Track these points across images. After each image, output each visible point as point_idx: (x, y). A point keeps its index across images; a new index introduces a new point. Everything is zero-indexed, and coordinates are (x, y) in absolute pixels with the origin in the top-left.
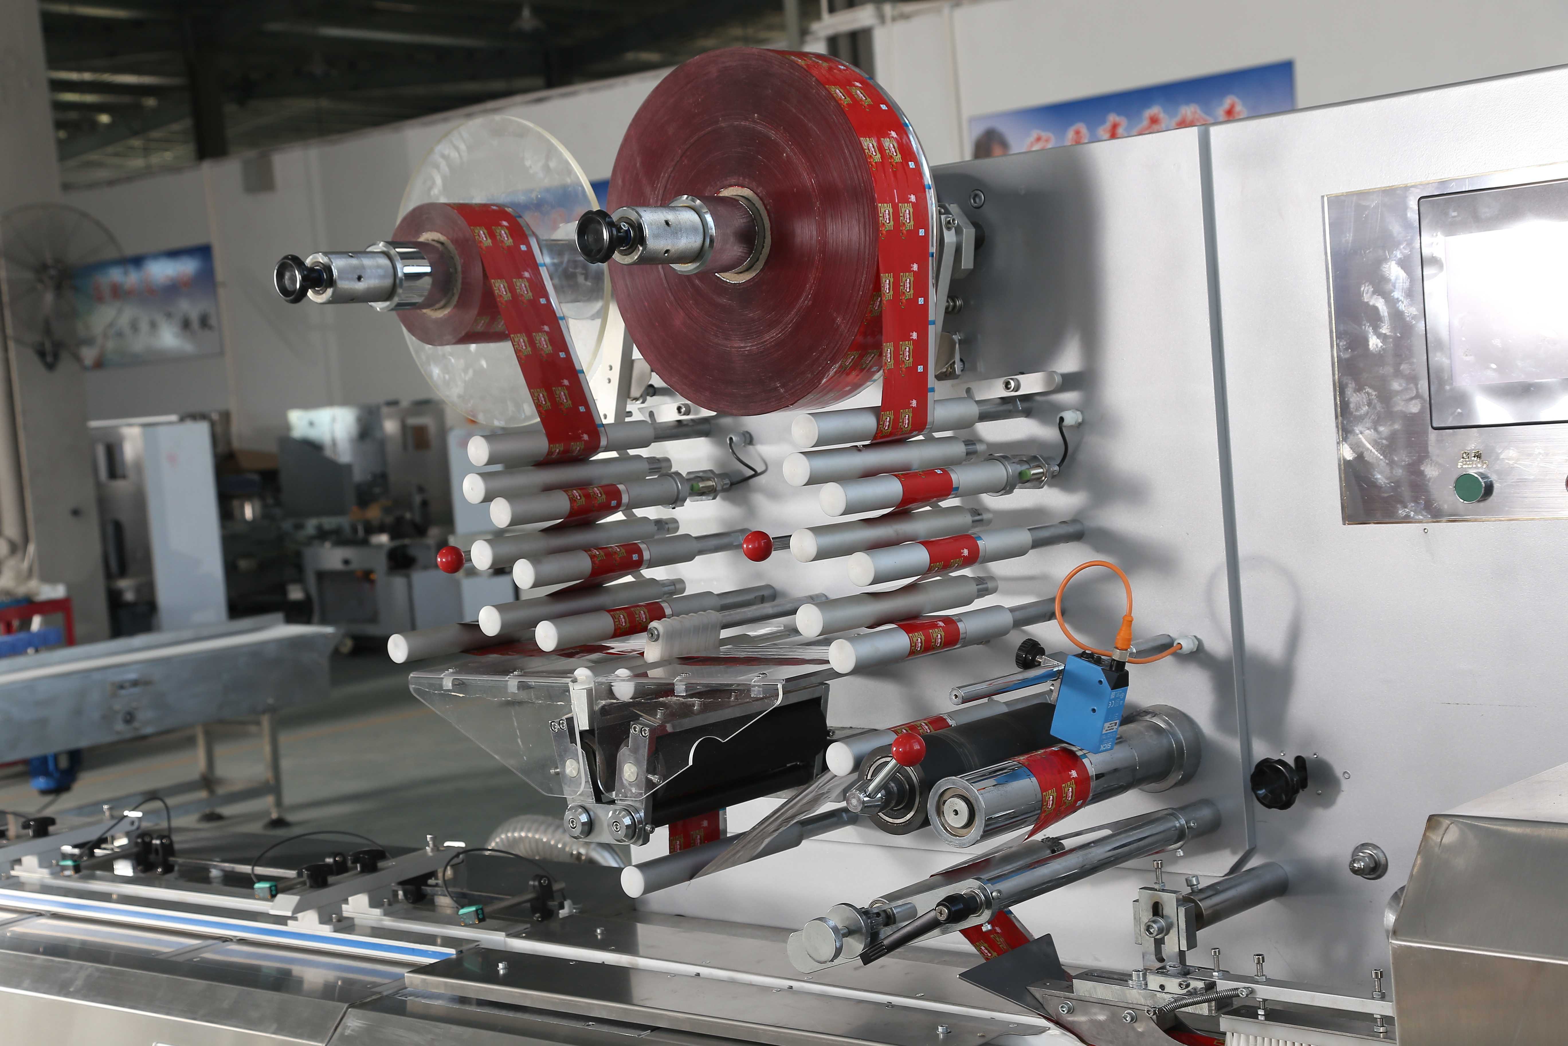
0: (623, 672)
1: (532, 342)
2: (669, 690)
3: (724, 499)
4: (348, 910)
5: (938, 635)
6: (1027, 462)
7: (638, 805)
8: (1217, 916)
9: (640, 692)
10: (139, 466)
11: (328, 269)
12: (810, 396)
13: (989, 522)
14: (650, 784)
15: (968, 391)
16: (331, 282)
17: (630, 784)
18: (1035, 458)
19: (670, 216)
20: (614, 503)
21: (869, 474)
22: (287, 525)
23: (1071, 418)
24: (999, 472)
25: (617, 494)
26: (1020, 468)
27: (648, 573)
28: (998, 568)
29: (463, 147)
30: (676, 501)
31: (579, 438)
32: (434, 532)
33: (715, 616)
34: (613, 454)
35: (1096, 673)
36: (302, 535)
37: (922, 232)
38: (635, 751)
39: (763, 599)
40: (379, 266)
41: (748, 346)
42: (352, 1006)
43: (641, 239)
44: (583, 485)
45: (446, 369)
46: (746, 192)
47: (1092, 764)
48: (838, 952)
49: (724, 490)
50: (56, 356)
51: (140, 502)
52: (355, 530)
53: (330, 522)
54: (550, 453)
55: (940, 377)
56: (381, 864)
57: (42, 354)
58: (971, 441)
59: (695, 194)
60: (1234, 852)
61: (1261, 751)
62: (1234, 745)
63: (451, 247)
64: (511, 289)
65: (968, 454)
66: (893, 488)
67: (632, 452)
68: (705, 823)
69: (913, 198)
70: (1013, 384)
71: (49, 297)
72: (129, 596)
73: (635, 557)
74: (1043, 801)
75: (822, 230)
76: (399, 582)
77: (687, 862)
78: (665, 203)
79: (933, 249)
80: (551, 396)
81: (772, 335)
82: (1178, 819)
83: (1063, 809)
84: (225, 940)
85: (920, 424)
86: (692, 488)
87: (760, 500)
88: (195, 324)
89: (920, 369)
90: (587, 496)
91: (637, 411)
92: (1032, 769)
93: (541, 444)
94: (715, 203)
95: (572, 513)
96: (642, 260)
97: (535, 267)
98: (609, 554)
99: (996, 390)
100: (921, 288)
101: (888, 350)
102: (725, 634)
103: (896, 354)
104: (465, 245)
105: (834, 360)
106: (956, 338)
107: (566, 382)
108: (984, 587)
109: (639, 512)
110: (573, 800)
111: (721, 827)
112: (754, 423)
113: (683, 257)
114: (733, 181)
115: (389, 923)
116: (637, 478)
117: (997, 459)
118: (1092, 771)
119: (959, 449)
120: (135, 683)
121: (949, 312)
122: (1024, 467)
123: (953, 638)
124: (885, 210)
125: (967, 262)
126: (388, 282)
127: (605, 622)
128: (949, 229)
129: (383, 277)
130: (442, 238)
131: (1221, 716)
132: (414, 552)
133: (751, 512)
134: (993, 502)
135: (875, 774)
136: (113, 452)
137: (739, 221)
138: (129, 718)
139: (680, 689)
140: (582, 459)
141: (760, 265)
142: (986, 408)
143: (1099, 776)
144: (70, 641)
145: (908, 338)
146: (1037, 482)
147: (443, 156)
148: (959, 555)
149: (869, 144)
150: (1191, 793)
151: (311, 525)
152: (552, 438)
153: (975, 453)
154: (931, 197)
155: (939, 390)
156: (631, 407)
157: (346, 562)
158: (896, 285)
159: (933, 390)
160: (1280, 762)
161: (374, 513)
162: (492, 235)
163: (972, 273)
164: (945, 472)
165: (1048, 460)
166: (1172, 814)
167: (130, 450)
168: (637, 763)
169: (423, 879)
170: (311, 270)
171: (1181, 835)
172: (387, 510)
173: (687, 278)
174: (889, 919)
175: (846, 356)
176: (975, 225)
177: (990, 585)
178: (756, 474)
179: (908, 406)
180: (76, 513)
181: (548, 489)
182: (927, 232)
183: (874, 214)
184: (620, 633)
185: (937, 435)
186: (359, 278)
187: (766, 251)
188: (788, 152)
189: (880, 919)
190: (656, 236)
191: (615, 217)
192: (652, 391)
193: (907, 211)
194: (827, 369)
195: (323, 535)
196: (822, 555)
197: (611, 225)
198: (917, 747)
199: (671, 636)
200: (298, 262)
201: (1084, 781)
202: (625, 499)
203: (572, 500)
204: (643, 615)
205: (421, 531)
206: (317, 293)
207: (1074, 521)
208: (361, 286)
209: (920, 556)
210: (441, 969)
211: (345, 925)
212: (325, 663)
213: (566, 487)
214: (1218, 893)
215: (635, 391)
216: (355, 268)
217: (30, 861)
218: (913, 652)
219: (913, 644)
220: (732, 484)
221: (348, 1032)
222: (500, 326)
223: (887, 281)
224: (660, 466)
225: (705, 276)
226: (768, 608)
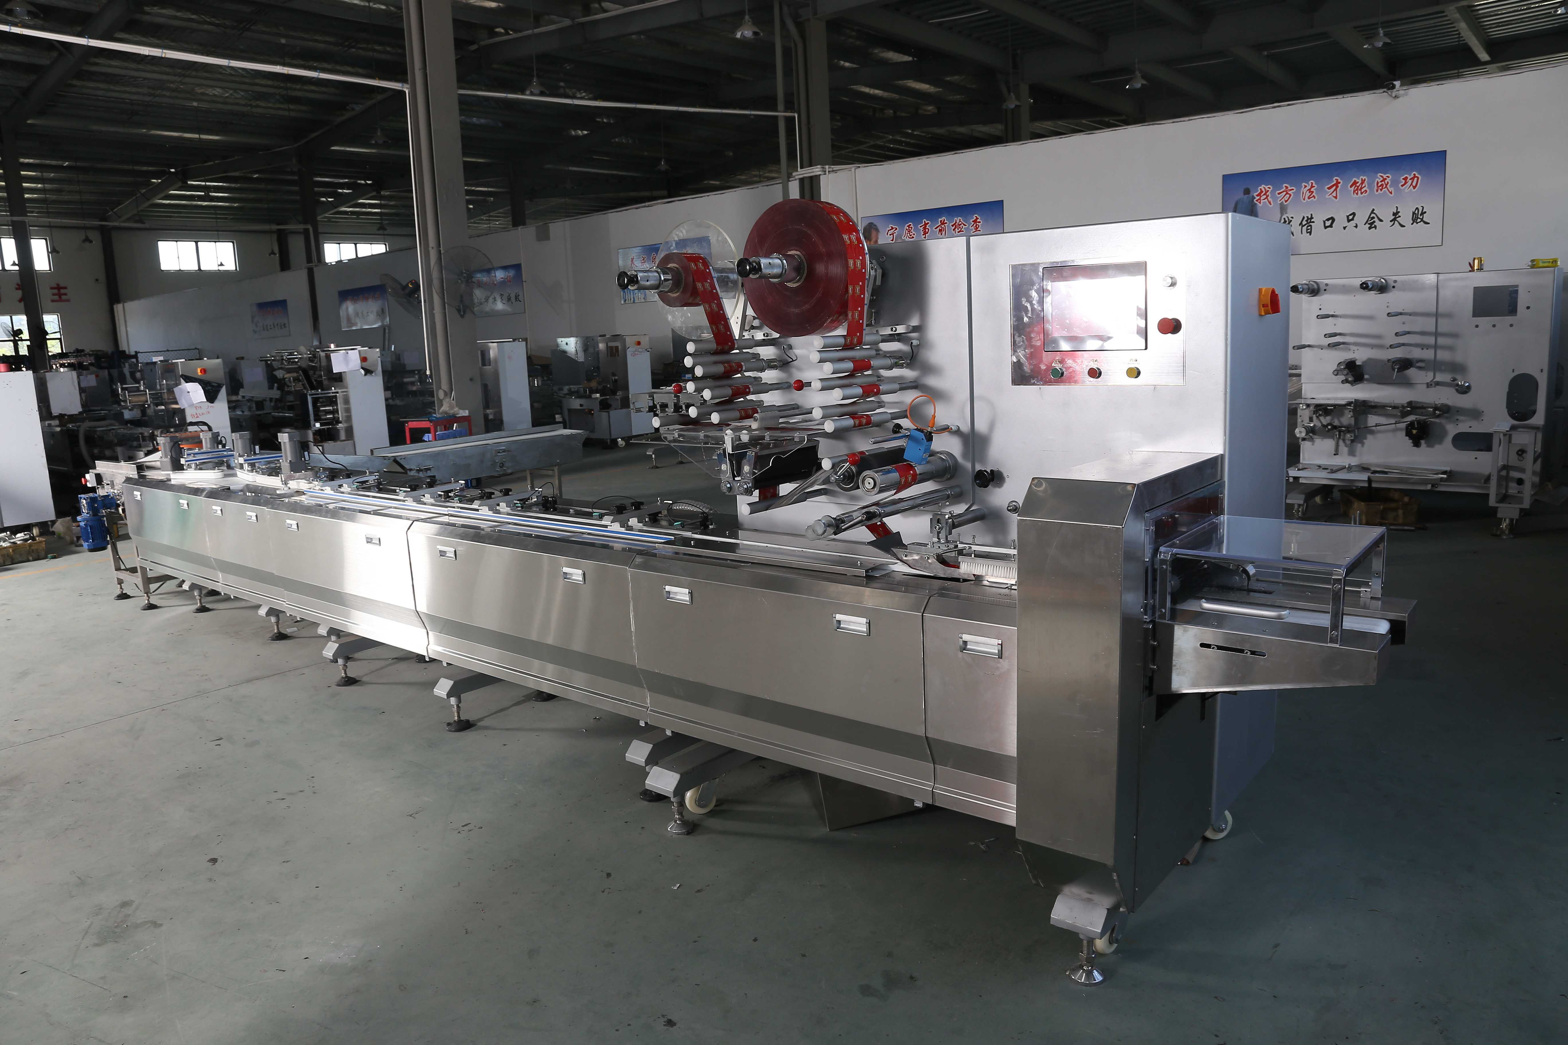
0: (745, 432)
1: (710, 307)
2: (763, 438)
3: (780, 370)
4: (630, 523)
5: (864, 421)
6: (898, 359)
7: (749, 481)
8: (960, 525)
9: (751, 439)
10: (496, 361)
11: (636, 276)
12: (819, 331)
13: (883, 380)
14: (754, 473)
15: (877, 331)
16: (637, 282)
17: (747, 473)
18: (901, 357)
19: (771, 261)
20: (740, 369)
21: (841, 360)
22: (555, 388)
23: (915, 342)
24: (888, 362)
25: (741, 366)
26: (896, 360)
27: (749, 397)
28: (885, 398)
29: (684, 231)
30: (762, 370)
31: (727, 344)
32: (619, 393)
33: (777, 413)
34: (738, 351)
35: (921, 436)
36: (561, 393)
37: (864, 271)
38: (749, 461)
39: (794, 409)
40: (655, 276)
41: (797, 311)
42: (637, 554)
43: (760, 269)
44: (728, 362)
45: (673, 317)
46: (798, 253)
47: (919, 469)
48: (825, 532)
49: (780, 367)
50: (464, 312)
51: (496, 375)
52: (585, 391)
53: (574, 388)
54: (717, 349)
55: (867, 325)
56: (642, 507)
57: (459, 311)
58: (878, 350)
59: (779, 253)
60: (966, 504)
61: (978, 467)
62: (968, 465)
63: (680, 269)
64: (703, 286)
65: (876, 354)
66: (850, 365)
67: (744, 351)
68: (772, 491)
69: (861, 258)
70: (894, 329)
71: (463, 286)
72: (491, 417)
73: (747, 390)
74: (901, 481)
75: (827, 268)
76: (604, 415)
77: (765, 504)
78: (767, 256)
79: (867, 277)
80: (717, 328)
81: (807, 307)
82: (948, 491)
83: (907, 485)
84: (583, 533)
85: (860, 342)
86: (768, 365)
87: (794, 371)
88: (513, 299)
89: (861, 321)
90: (730, 366)
91: (747, 335)
92: (897, 470)
93: (713, 346)
94: (787, 257)
95: (725, 372)
96: (760, 277)
97: (712, 278)
98: (738, 388)
99: (887, 331)
100: (862, 291)
101: (850, 314)
102: (781, 420)
103: (853, 316)
104: (686, 269)
105: (829, 318)
106: (873, 311)
107: (723, 323)
108: (881, 404)
109: (747, 374)
110: (724, 479)
111: (777, 492)
112: (794, 340)
113: (775, 277)
114: (793, 248)
115: (645, 528)
116: (747, 360)
117: (887, 357)
118: (918, 472)
119: (873, 353)
120: (504, 451)
121: (871, 301)
122: (898, 360)
123: (869, 422)
124: (851, 262)
125: (878, 283)
126: (657, 282)
127: (737, 414)
128: (872, 270)
129: (655, 280)
130: (677, 266)
131: (965, 455)
132: (610, 402)
133: (790, 375)
134: (884, 373)
135: (840, 469)
136: (484, 353)
137: (795, 264)
138: (502, 465)
139: (767, 438)
140: (727, 352)
141: (802, 280)
142: (884, 337)
143: (920, 474)
144: (471, 434)
145: (857, 310)
146: (901, 366)
147: (676, 235)
148: (873, 391)
149: (846, 237)
150: (953, 482)
151: (566, 389)
152: (718, 343)
153: (879, 354)
154: (867, 256)
155: (867, 330)
156: (745, 334)
157: (581, 405)
158: (854, 290)
159: (865, 330)
160: (985, 471)
161: (594, 384)
162: (696, 265)
163: (879, 286)
164: (869, 360)
165: (906, 358)
166: (946, 489)
167: (492, 354)
168: (749, 465)
169: (656, 514)
170: (630, 277)
171: (948, 497)
172: (599, 383)
173: (774, 284)
174: (843, 522)
175: (834, 316)
176: (882, 268)
177: (883, 404)
178: (793, 361)
179: (856, 335)
180: (471, 380)
181: (716, 363)
182: (865, 271)
183: (847, 263)
184: (742, 418)
185: (864, 347)
186: (648, 281)
187: (805, 275)
188: (815, 238)
189: (840, 522)
190: (765, 268)
191: (751, 260)
192: (753, 328)
193: (859, 263)
194: (826, 320)
195: (571, 393)
196: (823, 389)
197: (750, 264)
198: (857, 458)
199: (762, 419)
200: (625, 273)
201: (915, 475)
202: (744, 369)
203: (725, 367)
204: (750, 412)
205: (614, 393)
206: (632, 286)
207: (915, 381)
208: (648, 283)
209: (859, 391)
210: (669, 542)
211: (630, 528)
212: (580, 445)
213: (722, 363)
214: (960, 517)
215: (747, 328)
216: (646, 276)
217: (503, 505)
218: (855, 426)
219: (855, 423)
220: (783, 364)
221: (637, 563)
222: (698, 300)
223: (850, 289)
224: (756, 356)
225: (781, 284)
226: (797, 412)
